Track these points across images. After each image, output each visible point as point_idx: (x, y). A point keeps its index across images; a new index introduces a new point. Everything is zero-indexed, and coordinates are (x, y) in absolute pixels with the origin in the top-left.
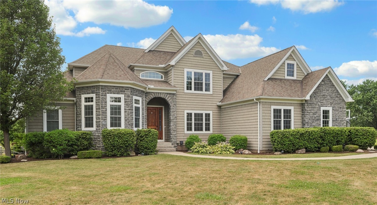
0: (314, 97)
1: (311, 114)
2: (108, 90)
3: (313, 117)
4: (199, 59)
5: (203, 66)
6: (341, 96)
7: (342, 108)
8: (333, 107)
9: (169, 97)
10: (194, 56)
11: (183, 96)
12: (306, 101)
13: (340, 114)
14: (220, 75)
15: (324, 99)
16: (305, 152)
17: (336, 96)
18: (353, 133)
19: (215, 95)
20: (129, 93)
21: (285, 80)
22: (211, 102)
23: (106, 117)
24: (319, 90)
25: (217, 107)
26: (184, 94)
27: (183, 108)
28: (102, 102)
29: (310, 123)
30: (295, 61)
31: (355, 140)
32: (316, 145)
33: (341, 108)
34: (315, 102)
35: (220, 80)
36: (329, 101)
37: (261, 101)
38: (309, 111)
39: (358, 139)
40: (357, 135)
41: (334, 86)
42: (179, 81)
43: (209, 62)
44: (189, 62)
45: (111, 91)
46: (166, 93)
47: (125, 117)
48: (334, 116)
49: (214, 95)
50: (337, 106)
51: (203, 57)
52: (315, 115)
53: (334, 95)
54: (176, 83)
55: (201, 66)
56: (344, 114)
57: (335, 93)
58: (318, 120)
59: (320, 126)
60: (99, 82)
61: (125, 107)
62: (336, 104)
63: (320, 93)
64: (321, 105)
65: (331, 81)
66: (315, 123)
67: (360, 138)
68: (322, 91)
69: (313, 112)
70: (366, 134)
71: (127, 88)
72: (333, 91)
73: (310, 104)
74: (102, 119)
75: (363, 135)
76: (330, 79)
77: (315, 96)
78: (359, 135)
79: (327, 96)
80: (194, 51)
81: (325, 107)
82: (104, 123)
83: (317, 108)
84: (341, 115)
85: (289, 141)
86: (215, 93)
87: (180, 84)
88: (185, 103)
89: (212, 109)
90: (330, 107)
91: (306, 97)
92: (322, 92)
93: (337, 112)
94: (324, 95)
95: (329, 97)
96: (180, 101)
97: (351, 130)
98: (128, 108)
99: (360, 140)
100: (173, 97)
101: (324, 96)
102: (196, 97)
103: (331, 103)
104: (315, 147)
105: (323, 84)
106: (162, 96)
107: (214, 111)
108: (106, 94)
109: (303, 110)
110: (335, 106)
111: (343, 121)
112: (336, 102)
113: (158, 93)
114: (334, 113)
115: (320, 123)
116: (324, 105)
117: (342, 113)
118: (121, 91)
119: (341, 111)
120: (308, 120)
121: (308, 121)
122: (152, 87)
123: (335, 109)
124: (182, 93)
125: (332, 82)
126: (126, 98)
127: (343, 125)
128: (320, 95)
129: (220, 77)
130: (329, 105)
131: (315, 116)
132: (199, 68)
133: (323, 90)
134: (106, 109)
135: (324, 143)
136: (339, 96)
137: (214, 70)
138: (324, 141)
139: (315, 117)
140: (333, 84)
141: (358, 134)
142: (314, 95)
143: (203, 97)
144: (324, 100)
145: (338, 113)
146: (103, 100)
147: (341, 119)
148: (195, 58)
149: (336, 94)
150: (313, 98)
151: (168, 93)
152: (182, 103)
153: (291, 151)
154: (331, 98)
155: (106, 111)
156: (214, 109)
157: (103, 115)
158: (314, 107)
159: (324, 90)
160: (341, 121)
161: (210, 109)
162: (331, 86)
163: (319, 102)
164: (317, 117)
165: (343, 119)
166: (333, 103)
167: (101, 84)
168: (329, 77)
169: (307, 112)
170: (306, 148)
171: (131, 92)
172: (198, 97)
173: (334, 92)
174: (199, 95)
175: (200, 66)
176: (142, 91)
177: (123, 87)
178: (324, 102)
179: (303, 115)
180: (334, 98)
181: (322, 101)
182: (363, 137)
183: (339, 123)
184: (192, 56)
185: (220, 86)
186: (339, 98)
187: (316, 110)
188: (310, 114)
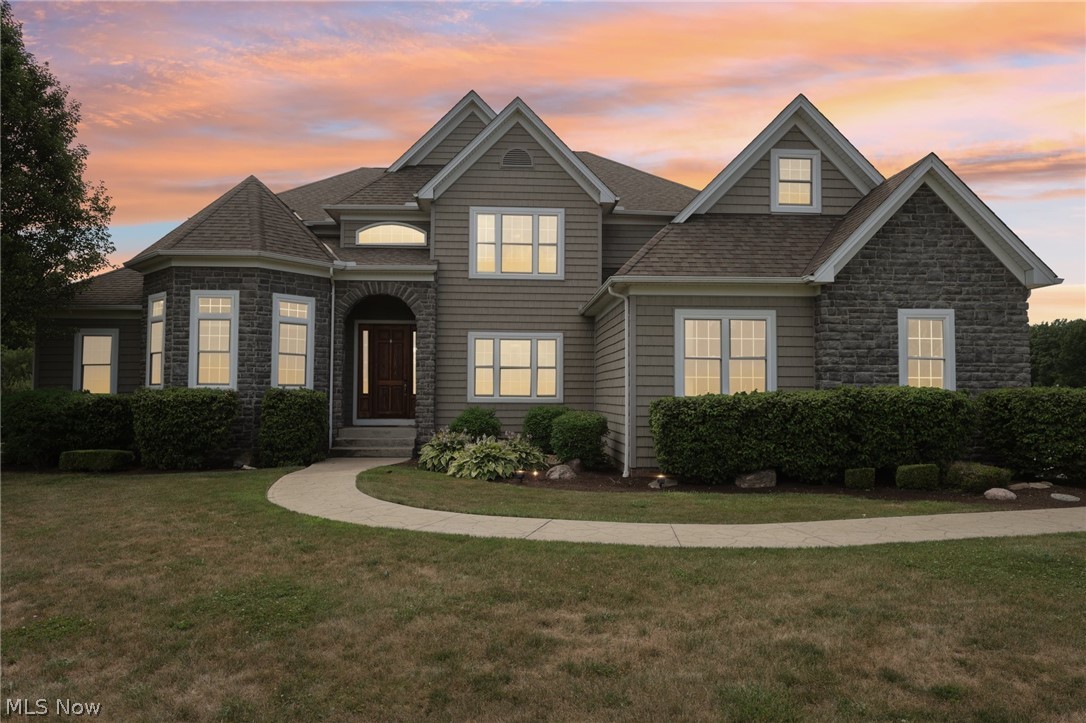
0: (866, 271)
1: (849, 335)
2: (195, 280)
3: (858, 347)
4: (520, 174)
5: (532, 196)
6: (1002, 265)
7: (1006, 312)
8: (958, 309)
9: (411, 294)
10: (503, 169)
11: (464, 289)
12: (824, 286)
13: (997, 336)
14: (591, 219)
15: (913, 279)
16: (774, 484)
17: (976, 266)
18: (1018, 411)
19: (575, 284)
20: (255, 286)
21: (770, 216)
22: (560, 305)
23: (187, 355)
24: (888, 244)
25: (579, 320)
26: (467, 282)
27: (463, 326)
28: (177, 313)
29: (846, 370)
30: (815, 147)
31: (1026, 441)
32: (820, 459)
33: (1000, 311)
34: (870, 292)
35: (594, 233)
36: (941, 286)
37: (632, 292)
38: (840, 327)
39: (1037, 440)
40: (1032, 420)
41: (963, 225)
42: (451, 245)
43: (554, 182)
44: (485, 188)
45: (202, 281)
46: (402, 282)
47: (240, 355)
48: (967, 342)
49: (570, 284)
50: (977, 303)
51: (532, 170)
52: (869, 342)
53: (962, 261)
54: (443, 253)
55: (526, 196)
56: (1018, 335)
57: (969, 252)
58: (883, 358)
59: (897, 382)
60: (170, 258)
61: (240, 325)
62: (977, 297)
63: (893, 257)
64: (900, 300)
65: (946, 209)
66: (868, 370)
67: (1047, 436)
68: (902, 248)
69: (859, 327)
70: (1072, 416)
71: (249, 272)
72: (960, 246)
73: (846, 299)
74: (175, 361)
75: (1058, 421)
76: (942, 202)
77: (868, 266)
78: (1041, 423)
79: (926, 265)
80: (504, 153)
81: (917, 307)
82: (178, 371)
83: (878, 315)
84: (1004, 338)
85: (694, 441)
86: (575, 276)
87: (455, 253)
88: (470, 311)
89: (563, 326)
90: (942, 307)
91: (817, 274)
92: (904, 252)
93: (979, 328)
94: (910, 264)
95: (937, 269)
96: (455, 304)
97: (1009, 400)
98: (248, 329)
99: (1046, 442)
100: (426, 292)
101: (911, 269)
102: (508, 290)
103: (948, 292)
104: (822, 467)
105: (906, 220)
106: (391, 291)
107: (569, 334)
108: (188, 290)
109: (817, 322)
110: (972, 303)
111: (1012, 362)
112: (975, 288)
113: (379, 282)
114: (965, 331)
115: (896, 370)
116: (914, 299)
117: (1005, 332)
118: (232, 281)
119: (1002, 325)
120: (836, 359)
121: (837, 363)
122: (352, 265)
123: (969, 317)
124: (460, 282)
125: (951, 212)
126: (244, 299)
127: (1012, 378)
128: (892, 264)
129: (592, 226)
130: (940, 302)
131: (873, 343)
132: (520, 203)
133: (906, 245)
134: (188, 332)
135: (862, 453)
136: (987, 264)
137: (573, 204)
138: (863, 444)
139: (870, 349)
140: (956, 218)
141: (1037, 416)
142: (862, 264)
143: (534, 290)
144: (915, 282)
145: (984, 331)
146: (179, 307)
147: (1002, 356)
148: (506, 174)
149: (974, 256)
150: (861, 276)
151: (408, 283)
152: (459, 311)
153: (712, 480)
154: (951, 272)
155: (187, 337)
156: (569, 327)
157: (178, 349)
158: (867, 311)
159: (913, 245)
160: (999, 361)
161: (556, 327)
162: (947, 226)
163: (890, 290)
164: (879, 346)
165: (1015, 356)
166: (960, 293)
167: (174, 264)
168: (934, 195)
169: (832, 330)
170: (778, 469)
171: (262, 282)
172: (516, 290)
173: (964, 249)
174: (518, 283)
175: (520, 196)
176: (318, 279)
177: (237, 269)
178: (914, 287)
179: (817, 340)
180: (964, 275)
181: (904, 288)
182: (1058, 432)
183: (993, 371)
184: (496, 167)
185: (592, 255)
186: (989, 272)
187: (875, 321)
188: (845, 339)
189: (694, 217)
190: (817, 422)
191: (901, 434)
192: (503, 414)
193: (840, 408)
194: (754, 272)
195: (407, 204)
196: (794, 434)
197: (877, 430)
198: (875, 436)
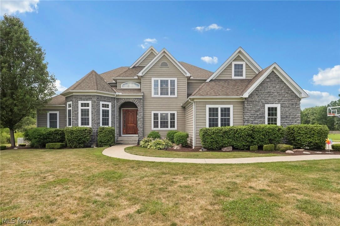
0: (257, 94)
1: (252, 111)
2: (80, 98)
3: (254, 115)
4: (165, 69)
5: (168, 75)
6: (293, 92)
7: (294, 105)
8: (281, 104)
9: (137, 101)
10: (160, 67)
11: (151, 100)
12: (245, 98)
13: (292, 111)
14: (184, 81)
15: (269, 96)
16: (232, 150)
17: (286, 92)
18: (296, 131)
19: (180, 98)
20: (95, 100)
21: (232, 80)
22: (176, 104)
23: (78, 118)
24: (263, 87)
25: (181, 108)
26: (151, 98)
27: (151, 110)
28: (75, 107)
29: (251, 120)
30: (244, 61)
31: (298, 138)
32: (244, 143)
33: (293, 104)
34: (258, 100)
35: (185, 85)
36: (277, 98)
37: (195, 101)
38: (250, 109)
39: (300, 138)
40: (300, 133)
41: (283, 82)
42: (147, 88)
43: (174, 71)
44: (156, 73)
45: (81, 98)
46: (134, 98)
47: (92, 118)
48: (284, 113)
49: (178, 98)
50: (287, 102)
51: (168, 68)
52: (257, 113)
53: (283, 91)
54: (145, 90)
56: (297, 111)
57: (285, 89)
58: (261, 117)
59: (265, 123)
60: (73, 93)
61: (92, 110)
62: (286, 101)
63: (264, 91)
64: (266, 102)
65: (279, 77)
66: (257, 120)
67: (303, 137)
68: (266, 88)
69: (255, 109)
70: (310, 132)
71: (94, 96)
72: (282, 87)
73: (251, 102)
74: (75, 120)
75: (306, 133)
76: (278, 76)
77: (257, 93)
78: (302, 134)
79: (273, 92)
80: (160, 63)
81: (270, 104)
82: (76, 122)
83: (260, 106)
84: (294, 112)
85: (211, 139)
86: (180, 96)
87: (148, 90)
88: (152, 106)
89: (177, 110)
90: (277, 104)
91: (243, 95)
92: (267, 89)
93: (287, 109)
94: (269, 92)
95: (276, 93)
96: (148, 104)
97: (294, 128)
98: (94, 111)
99: (303, 139)
100: (140, 101)
101: (269, 94)
102: (162, 100)
103: (279, 100)
104: (244, 145)
105: (268, 80)
106: (131, 101)
107: (178, 112)
108: (78, 101)
109: (244, 108)
110: (285, 102)
111: (296, 118)
112: (286, 99)
113: (128, 98)
114: (283, 110)
115: (265, 120)
116: (270, 102)
117: (294, 110)
118: (89, 98)
119: (293, 108)
120: (248, 118)
121: (249, 119)
122: (120, 94)
123: (284, 106)
124: (149, 98)
126: (93, 103)
127: (296, 122)
128: (264, 92)
129: (184, 83)
130: (277, 102)
132: (165, 77)
133: (268, 87)
134: (78, 112)
135: (254, 142)
136: (289, 92)
137: (179, 77)
138: (255, 139)
139: (257, 115)
140: (281, 80)
141: (301, 132)
142: (256, 92)
143: (169, 100)
144: (270, 97)
145: (288, 110)
146: (75, 106)
147: (293, 116)
148: (161, 69)
149: (286, 90)
150: (255, 96)
151: (136, 98)
152: (149, 106)
153: (216, 149)
154: (279, 94)
155: (78, 113)
156: (178, 110)
157: (76, 117)
158: (257, 105)
159: (270, 87)
160: (292, 118)
161: (175, 110)
162: (279, 82)
163: (263, 99)
164: (260, 114)
165: (297, 116)
166: (282, 100)
167: (74, 94)
168: (275, 74)
169: (247, 110)
170: (233, 146)
171: (97, 98)
172: (164, 100)
173: (283, 88)
174: (165, 98)
175: (165, 75)
176: (112, 98)
177: (91, 95)
178: (270, 98)
179: (244, 113)
180: (283, 95)
181: (267, 99)
182: (306, 136)
183: (291, 120)
184: (158, 67)
185: (184, 90)
186: (290, 94)
187: (259, 107)
188: (251, 112)
189: (211, 80)
190: (243, 134)
191: (265, 137)
192: (161, 133)
193: (249, 130)
194: (227, 95)
195: (135, 77)
196: (237, 137)
197: (258, 136)
198: (258, 137)
